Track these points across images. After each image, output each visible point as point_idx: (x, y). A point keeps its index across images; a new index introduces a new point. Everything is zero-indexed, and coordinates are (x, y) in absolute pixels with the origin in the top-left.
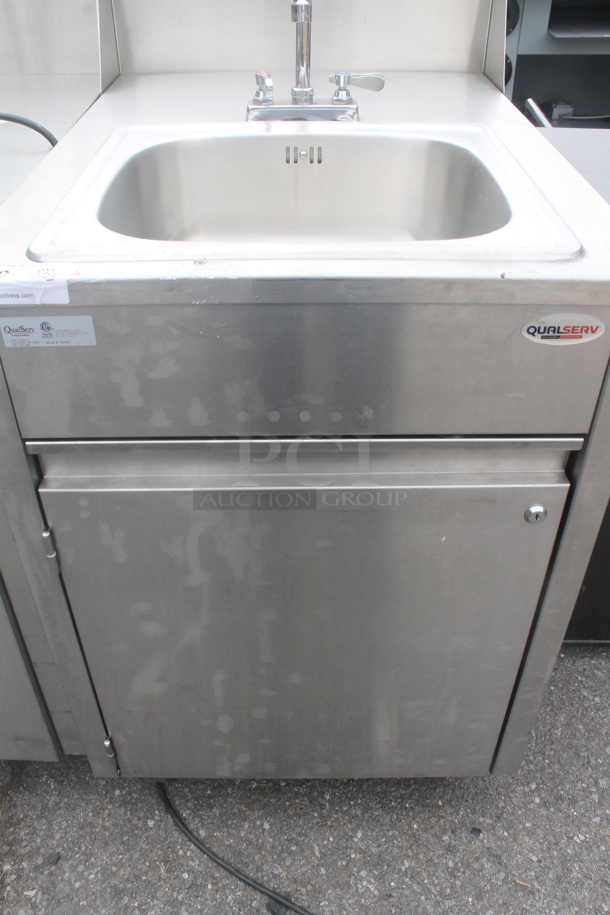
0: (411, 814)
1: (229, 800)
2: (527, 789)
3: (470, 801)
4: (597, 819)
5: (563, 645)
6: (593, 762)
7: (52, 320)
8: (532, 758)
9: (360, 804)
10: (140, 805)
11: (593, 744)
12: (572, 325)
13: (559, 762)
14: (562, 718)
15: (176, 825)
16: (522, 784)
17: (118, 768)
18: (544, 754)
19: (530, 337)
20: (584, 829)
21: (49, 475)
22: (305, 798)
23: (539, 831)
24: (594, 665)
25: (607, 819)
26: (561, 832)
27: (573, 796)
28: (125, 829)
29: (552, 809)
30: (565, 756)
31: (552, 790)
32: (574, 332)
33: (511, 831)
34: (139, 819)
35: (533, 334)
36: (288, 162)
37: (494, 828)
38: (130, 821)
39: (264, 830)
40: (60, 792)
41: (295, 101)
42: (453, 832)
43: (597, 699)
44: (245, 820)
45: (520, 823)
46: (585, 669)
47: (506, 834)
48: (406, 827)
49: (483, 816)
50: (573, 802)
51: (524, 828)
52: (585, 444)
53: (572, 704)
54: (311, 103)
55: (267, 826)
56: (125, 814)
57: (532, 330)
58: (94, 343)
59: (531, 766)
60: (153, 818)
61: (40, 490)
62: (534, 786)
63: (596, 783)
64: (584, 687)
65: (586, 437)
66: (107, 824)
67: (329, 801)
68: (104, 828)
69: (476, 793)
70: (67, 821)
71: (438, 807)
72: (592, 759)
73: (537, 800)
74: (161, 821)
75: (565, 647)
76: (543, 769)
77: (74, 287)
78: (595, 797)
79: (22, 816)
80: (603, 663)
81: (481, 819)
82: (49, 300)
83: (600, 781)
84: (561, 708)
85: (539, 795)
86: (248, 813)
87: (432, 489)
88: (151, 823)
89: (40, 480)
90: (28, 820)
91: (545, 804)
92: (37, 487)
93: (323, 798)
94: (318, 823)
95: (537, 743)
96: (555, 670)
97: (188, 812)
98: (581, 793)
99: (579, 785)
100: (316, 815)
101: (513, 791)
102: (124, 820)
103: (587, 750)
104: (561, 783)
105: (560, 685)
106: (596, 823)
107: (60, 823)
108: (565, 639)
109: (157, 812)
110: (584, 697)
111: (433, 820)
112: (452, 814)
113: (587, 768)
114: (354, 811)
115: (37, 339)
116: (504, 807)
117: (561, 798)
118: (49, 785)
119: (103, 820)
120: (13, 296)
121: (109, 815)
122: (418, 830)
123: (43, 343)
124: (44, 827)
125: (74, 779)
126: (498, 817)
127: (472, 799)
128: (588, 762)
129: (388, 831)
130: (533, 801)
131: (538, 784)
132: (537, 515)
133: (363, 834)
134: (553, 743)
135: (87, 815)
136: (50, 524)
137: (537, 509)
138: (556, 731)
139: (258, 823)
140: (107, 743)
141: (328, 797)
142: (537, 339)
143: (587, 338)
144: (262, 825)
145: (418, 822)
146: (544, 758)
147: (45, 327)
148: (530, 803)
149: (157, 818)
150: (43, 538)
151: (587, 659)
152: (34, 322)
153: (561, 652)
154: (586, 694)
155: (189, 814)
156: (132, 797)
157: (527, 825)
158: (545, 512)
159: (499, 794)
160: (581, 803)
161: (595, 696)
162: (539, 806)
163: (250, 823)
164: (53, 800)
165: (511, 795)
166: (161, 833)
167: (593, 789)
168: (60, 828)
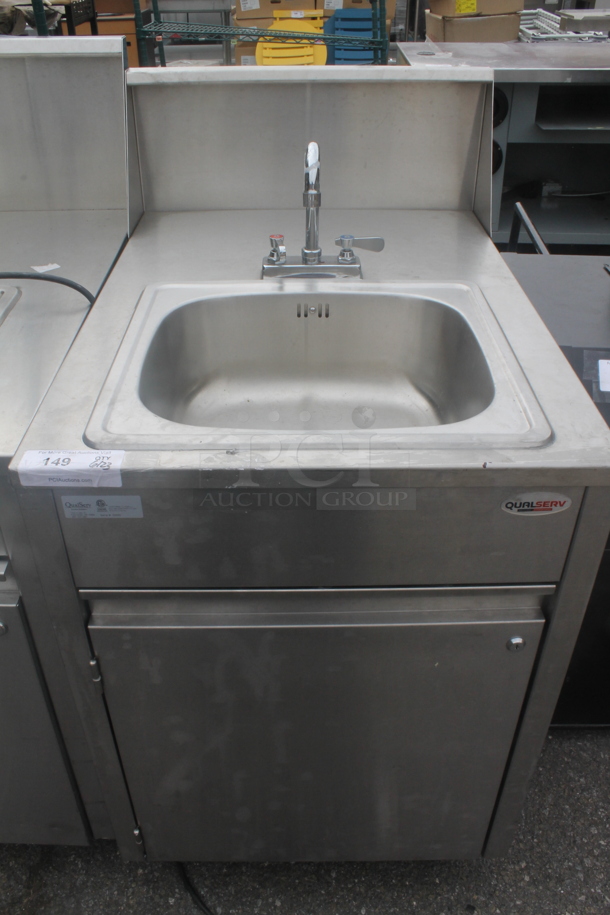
0: (410, 892)
1: (244, 878)
2: (517, 868)
3: (465, 879)
4: (583, 898)
5: (551, 729)
6: (579, 842)
7: (106, 499)
8: (522, 837)
9: (363, 882)
10: (161, 883)
11: (578, 823)
12: (544, 500)
13: (547, 842)
14: (550, 799)
15: (195, 903)
16: (513, 863)
17: (145, 853)
18: (533, 833)
19: (508, 511)
20: (570, 907)
21: (96, 613)
22: (314, 876)
23: (529, 909)
24: (579, 746)
25: (592, 898)
26: (549, 910)
27: (560, 875)
28: (148, 907)
29: (541, 888)
30: (552, 835)
31: (541, 869)
32: (545, 506)
33: (503, 909)
34: (161, 897)
35: (511, 508)
36: (299, 315)
37: (487, 906)
38: (152, 899)
39: (275, 907)
40: (87, 872)
41: (305, 261)
42: (449, 909)
43: (582, 780)
44: (258, 897)
45: (512, 900)
46: (571, 751)
47: (498, 911)
48: (406, 905)
49: (477, 894)
50: (560, 881)
51: (515, 905)
52: (557, 590)
53: (559, 786)
54: (320, 262)
55: (278, 903)
56: (148, 892)
57: (510, 505)
58: (141, 516)
59: (521, 846)
60: (173, 897)
61: (89, 627)
62: (523, 865)
63: (582, 862)
64: (571, 768)
65: (558, 583)
66: (131, 902)
67: (335, 879)
68: (129, 906)
69: (470, 871)
70: (94, 899)
71: (435, 884)
72: (578, 838)
73: (527, 878)
74: (181, 899)
75: (552, 730)
76: (532, 848)
77: (127, 475)
78: (581, 876)
79: (52, 895)
80: (588, 745)
81: (475, 897)
82: (105, 484)
83: (585, 860)
84: (549, 789)
85: (529, 874)
86: (261, 890)
87: (425, 627)
88: (172, 901)
89: (88, 619)
90: (58, 899)
91: (534, 882)
92: (86, 625)
93: (330, 876)
94: (325, 900)
95: (526, 823)
96: (543, 751)
97: (206, 890)
98: (567, 871)
99: (566, 863)
100: (323, 892)
101: (504, 869)
102: (147, 898)
103: (573, 829)
104: (549, 862)
105: (548, 767)
106: (581, 901)
107: (87, 901)
108: (552, 722)
109: (177, 890)
110: (570, 778)
111: (431, 898)
112: (448, 891)
113: (573, 848)
114: (358, 889)
115: (93, 512)
116: (496, 885)
117: (548, 876)
118: (77, 865)
119: (128, 898)
120: (74, 480)
121: (133, 893)
122: (416, 907)
123: (98, 515)
124: (73, 906)
125: (100, 858)
126: (491, 895)
127: (467, 877)
128: (575, 842)
129: (390, 908)
130: (523, 879)
131: (527, 863)
132: (517, 645)
133: (367, 912)
134: (541, 823)
135: (112, 894)
136: (96, 653)
137: (517, 640)
138: (544, 811)
139: (270, 900)
140: (136, 832)
141: (334, 875)
142: (514, 512)
143: (557, 510)
144: (274, 902)
145: (416, 900)
146: (533, 838)
147: (100, 504)
148: (520, 881)
149: (177, 896)
150: (90, 666)
151: (573, 741)
152: (92, 500)
153: (549, 734)
154: (572, 774)
155: (207, 892)
156: (154, 876)
157: (518, 903)
158: (524, 643)
159: (492, 872)
160: (568, 881)
161: (581, 777)
162: (529, 884)
163: (263, 900)
164: (80, 879)
165: (503, 873)
166: (181, 910)
167: (579, 868)
168: (88, 907)
